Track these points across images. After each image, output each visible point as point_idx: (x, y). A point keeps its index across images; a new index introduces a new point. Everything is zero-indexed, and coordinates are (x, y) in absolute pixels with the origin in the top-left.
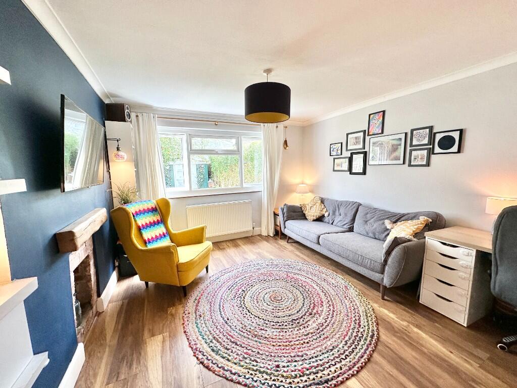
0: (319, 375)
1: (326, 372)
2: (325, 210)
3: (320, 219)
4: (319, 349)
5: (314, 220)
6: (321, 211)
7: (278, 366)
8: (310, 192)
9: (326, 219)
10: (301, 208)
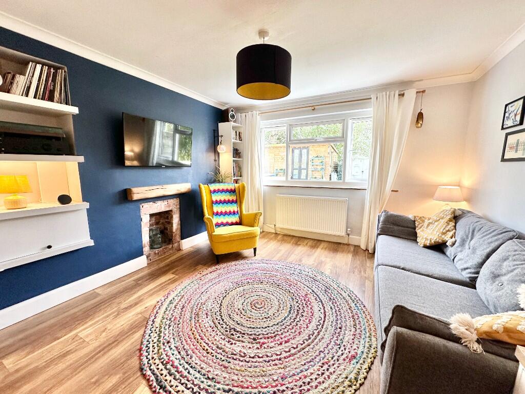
0: (168, 378)
1: (174, 383)
2: (451, 234)
3: (439, 248)
5: (425, 247)
6: (444, 234)
7: (168, 342)
9: (450, 251)
10: (415, 221)
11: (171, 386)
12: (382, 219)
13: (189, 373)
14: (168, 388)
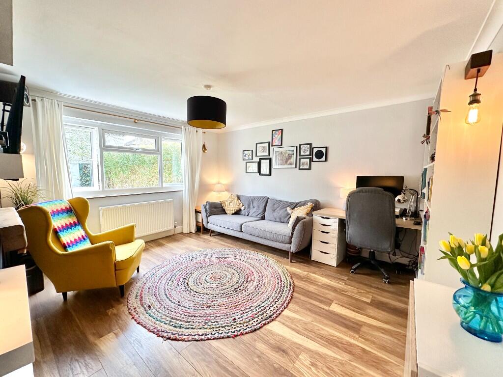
2: (241, 204)
3: (238, 213)
4: (260, 301)
5: (233, 214)
6: (239, 205)
7: (235, 319)
8: (226, 191)
9: (243, 212)
10: (221, 204)
11: (270, 313)
12: (207, 207)
13: (263, 306)
14: (271, 314)
